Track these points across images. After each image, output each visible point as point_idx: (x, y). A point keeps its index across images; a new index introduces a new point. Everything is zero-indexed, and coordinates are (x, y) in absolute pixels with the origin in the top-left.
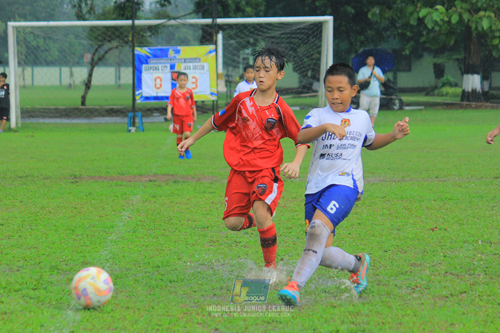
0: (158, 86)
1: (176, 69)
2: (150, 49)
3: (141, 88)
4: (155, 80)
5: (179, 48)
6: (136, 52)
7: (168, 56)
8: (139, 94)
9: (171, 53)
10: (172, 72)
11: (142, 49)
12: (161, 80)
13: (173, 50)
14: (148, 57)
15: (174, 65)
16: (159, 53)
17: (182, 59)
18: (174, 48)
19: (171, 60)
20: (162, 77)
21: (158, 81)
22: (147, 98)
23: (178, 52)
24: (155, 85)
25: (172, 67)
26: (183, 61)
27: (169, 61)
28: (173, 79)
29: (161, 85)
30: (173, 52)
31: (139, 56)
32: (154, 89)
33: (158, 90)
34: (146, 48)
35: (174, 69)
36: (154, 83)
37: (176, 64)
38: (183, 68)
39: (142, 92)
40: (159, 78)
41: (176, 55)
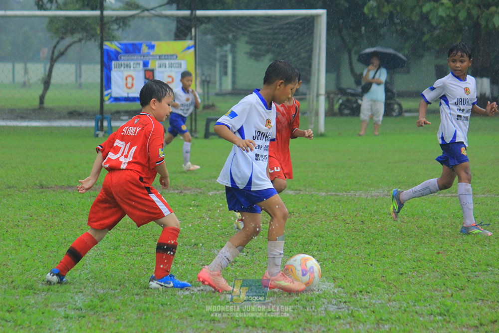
0: (129, 85)
1: (150, 66)
2: (120, 44)
3: (110, 88)
4: (126, 79)
5: (153, 43)
6: (105, 47)
7: (141, 52)
8: (108, 95)
9: (144, 49)
10: (145, 71)
11: (111, 44)
12: (133, 79)
13: (147, 46)
14: (119, 53)
15: (148, 62)
16: (130, 48)
17: (156, 55)
18: (148, 42)
19: (144, 56)
20: (133, 75)
21: (130, 80)
22: (117, 99)
23: (152, 47)
24: (126, 84)
25: (146, 64)
26: (158, 57)
27: (142, 58)
28: (145, 78)
29: (132, 85)
30: (147, 48)
31: (107, 49)
32: (125, 89)
33: (129, 91)
34: (116, 43)
35: (148, 66)
36: (125, 82)
37: (150, 62)
38: (157, 66)
39: (111, 92)
40: (131, 76)
41: (150, 51)
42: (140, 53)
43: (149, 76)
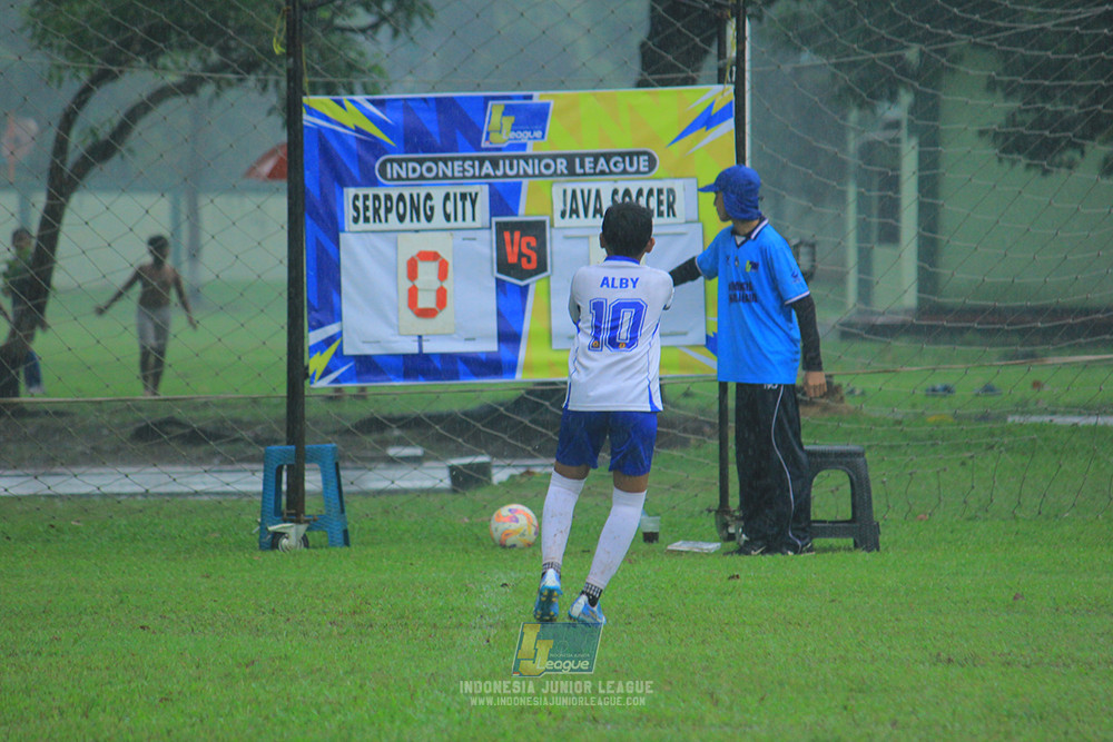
0: (426, 300)
1: (526, 211)
3: (336, 316)
4: (412, 273)
5: (540, 98)
6: (307, 119)
7: (483, 144)
8: (326, 343)
9: (498, 127)
10: (501, 228)
11: (340, 103)
12: (443, 275)
13: (508, 111)
14: (374, 146)
15: (517, 189)
16: (431, 123)
17: (554, 157)
18: (516, 99)
19: (495, 163)
20: (446, 255)
21: (427, 271)
22: (368, 366)
23: (534, 118)
24: (413, 294)
25: (503, 200)
26: (562, 165)
27: (487, 167)
28: (503, 266)
29: (441, 296)
30: (509, 121)
31: (319, 131)
32: (408, 315)
33: (424, 326)
34: (360, 99)
35: (516, 215)
36: (406, 284)
37: (526, 184)
38: (559, 207)
39: (340, 334)
40: (433, 256)
41: (524, 136)
42: (477, 146)
43: (521, 255)
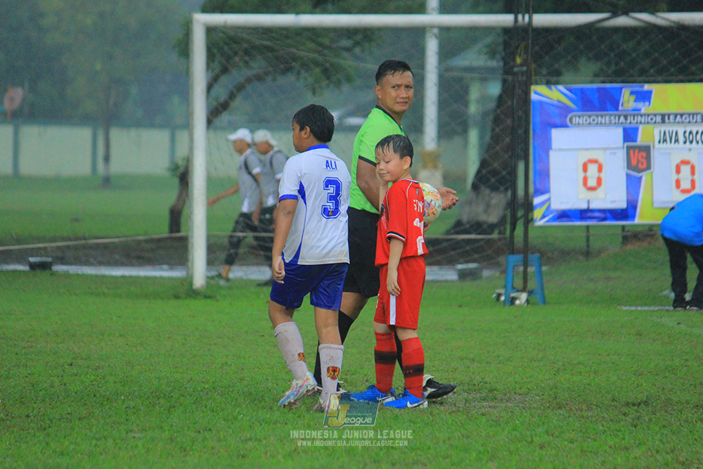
0: (592, 183)
1: (641, 140)
2: (570, 90)
4: (585, 169)
5: (647, 87)
6: (534, 97)
7: (620, 108)
8: (542, 204)
9: (627, 99)
10: (628, 148)
11: (550, 88)
12: (600, 169)
13: (632, 93)
14: (568, 110)
15: (636, 130)
16: (595, 98)
17: (655, 115)
18: (636, 87)
19: (626, 117)
20: (601, 160)
21: (593, 169)
22: (564, 215)
23: (645, 97)
24: (585, 180)
25: (629, 135)
26: (659, 119)
27: (622, 119)
28: (629, 166)
29: (599, 181)
30: (633, 98)
31: (541, 103)
32: (583, 189)
33: (591, 195)
34: (561, 87)
35: (635, 140)
36: (582, 175)
37: (641, 128)
38: (657, 139)
39: (549, 199)
40: (595, 161)
41: (640, 105)
42: (617, 109)
43: (638, 162)
